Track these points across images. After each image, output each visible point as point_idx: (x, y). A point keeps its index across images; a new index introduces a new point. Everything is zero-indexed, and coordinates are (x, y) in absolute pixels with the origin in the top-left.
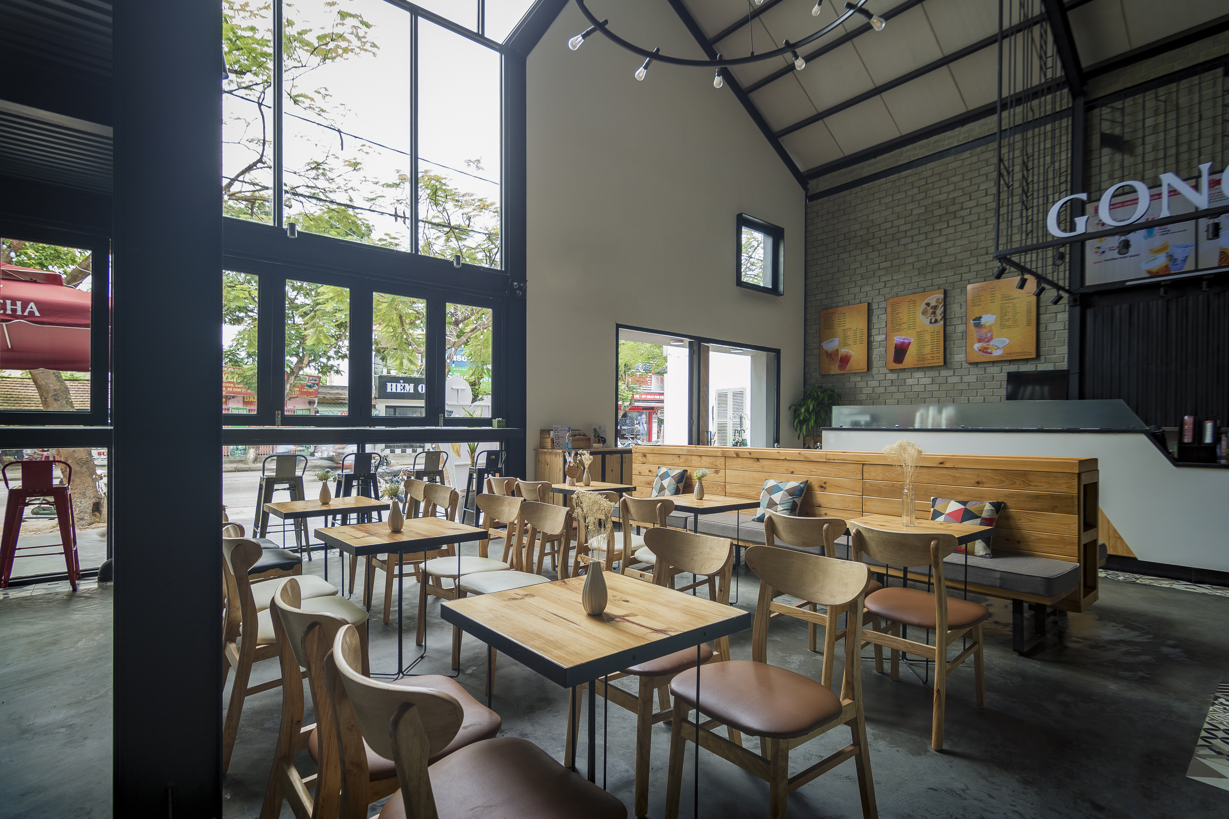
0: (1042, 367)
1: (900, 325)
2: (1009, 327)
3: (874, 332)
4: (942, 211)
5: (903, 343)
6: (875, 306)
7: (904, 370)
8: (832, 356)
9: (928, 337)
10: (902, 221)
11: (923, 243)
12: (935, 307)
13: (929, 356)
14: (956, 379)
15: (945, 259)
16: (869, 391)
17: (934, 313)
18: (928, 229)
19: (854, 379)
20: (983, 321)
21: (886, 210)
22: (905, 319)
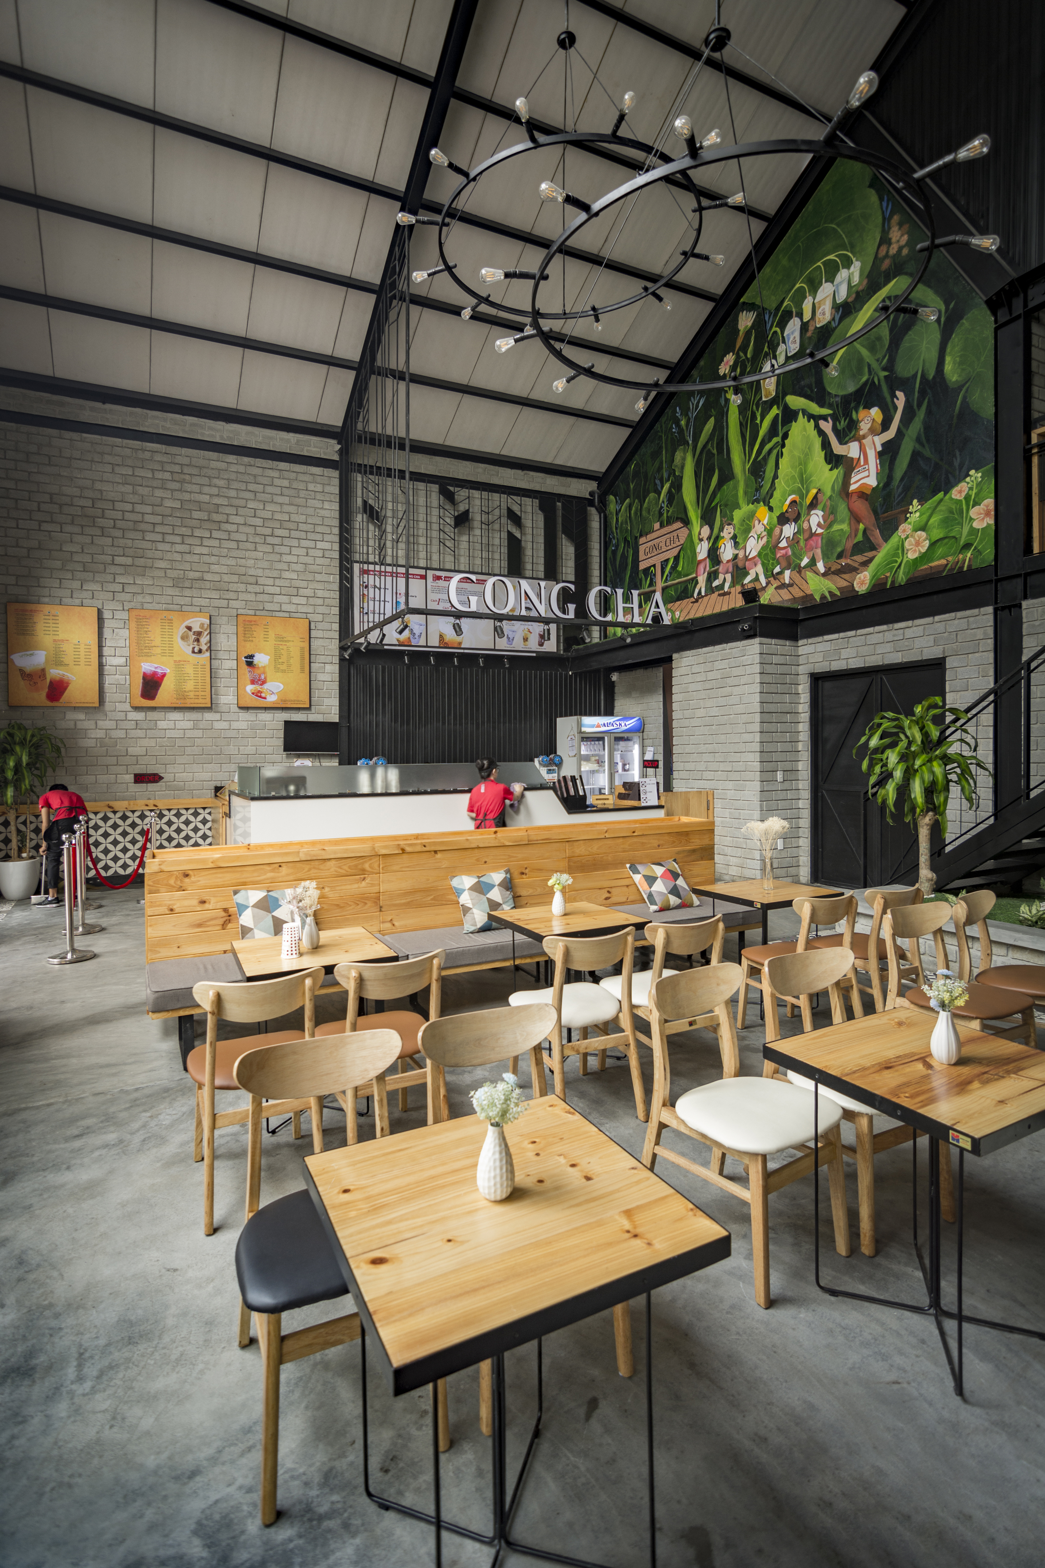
0: (313, 717)
1: (150, 648)
2: (284, 671)
3: (106, 651)
4: (203, 515)
5: (155, 673)
6: (107, 615)
7: (154, 709)
8: (34, 677)
9: (189, 670)
10: (149, 509)
11: (179, 548)
12: (199, 634)
13: (192, 694)
14: (224, 725)
15: (208, 577)
16: (100, 734)
17: (198, 640)
18: (183, 531)
19: (71, 715)
20: (256, 660)
21: (123, 484)
22: (158, 641)
